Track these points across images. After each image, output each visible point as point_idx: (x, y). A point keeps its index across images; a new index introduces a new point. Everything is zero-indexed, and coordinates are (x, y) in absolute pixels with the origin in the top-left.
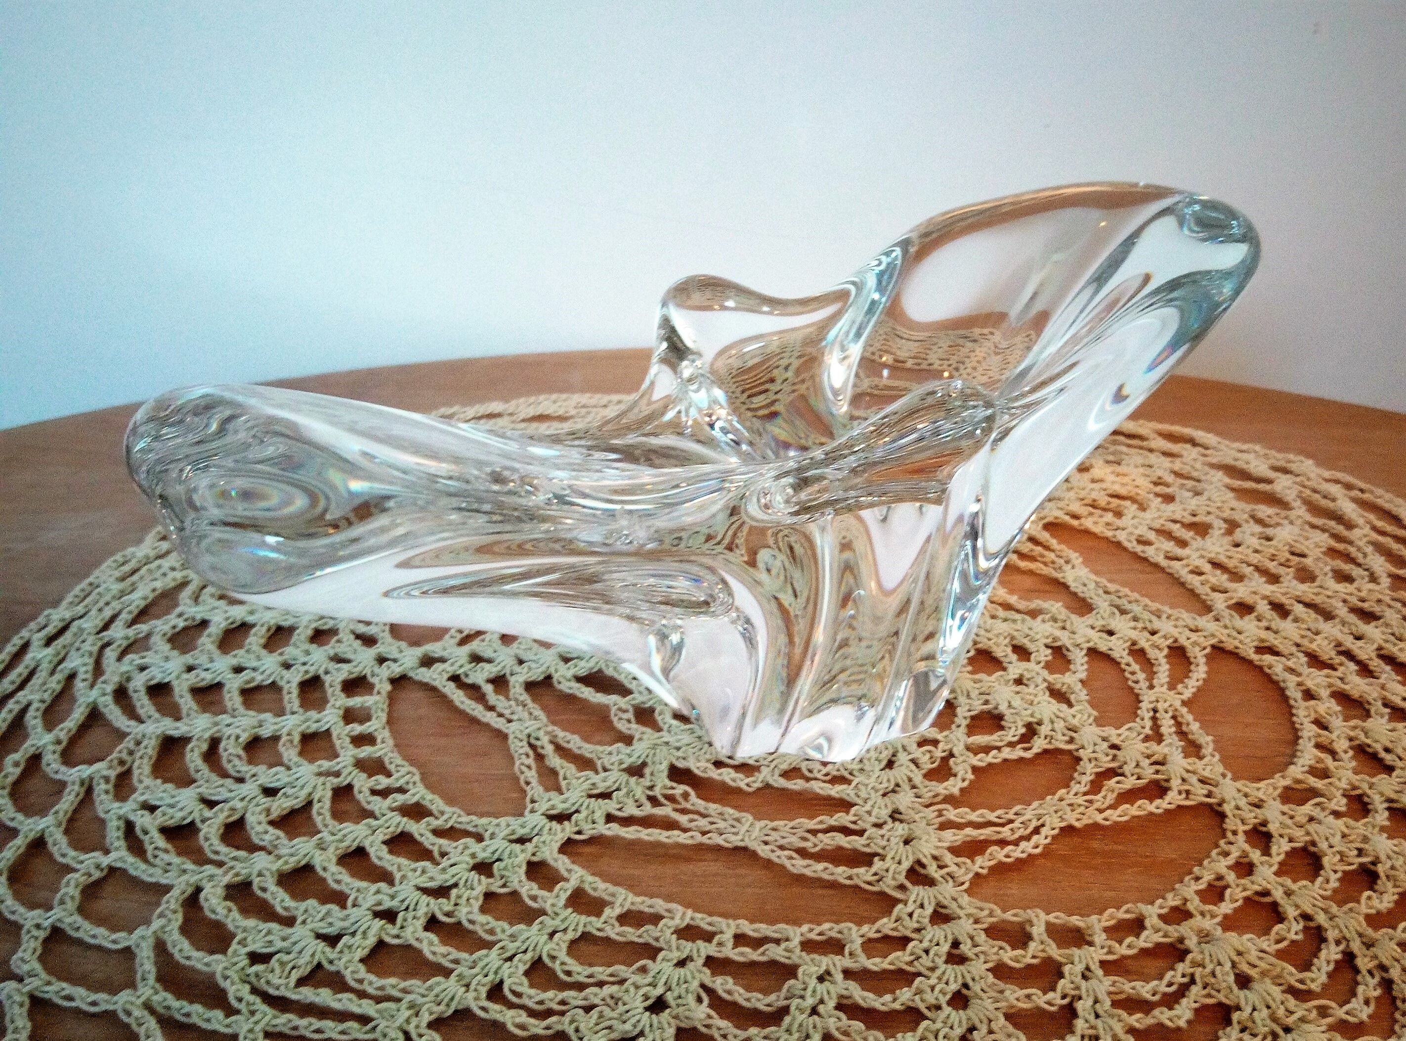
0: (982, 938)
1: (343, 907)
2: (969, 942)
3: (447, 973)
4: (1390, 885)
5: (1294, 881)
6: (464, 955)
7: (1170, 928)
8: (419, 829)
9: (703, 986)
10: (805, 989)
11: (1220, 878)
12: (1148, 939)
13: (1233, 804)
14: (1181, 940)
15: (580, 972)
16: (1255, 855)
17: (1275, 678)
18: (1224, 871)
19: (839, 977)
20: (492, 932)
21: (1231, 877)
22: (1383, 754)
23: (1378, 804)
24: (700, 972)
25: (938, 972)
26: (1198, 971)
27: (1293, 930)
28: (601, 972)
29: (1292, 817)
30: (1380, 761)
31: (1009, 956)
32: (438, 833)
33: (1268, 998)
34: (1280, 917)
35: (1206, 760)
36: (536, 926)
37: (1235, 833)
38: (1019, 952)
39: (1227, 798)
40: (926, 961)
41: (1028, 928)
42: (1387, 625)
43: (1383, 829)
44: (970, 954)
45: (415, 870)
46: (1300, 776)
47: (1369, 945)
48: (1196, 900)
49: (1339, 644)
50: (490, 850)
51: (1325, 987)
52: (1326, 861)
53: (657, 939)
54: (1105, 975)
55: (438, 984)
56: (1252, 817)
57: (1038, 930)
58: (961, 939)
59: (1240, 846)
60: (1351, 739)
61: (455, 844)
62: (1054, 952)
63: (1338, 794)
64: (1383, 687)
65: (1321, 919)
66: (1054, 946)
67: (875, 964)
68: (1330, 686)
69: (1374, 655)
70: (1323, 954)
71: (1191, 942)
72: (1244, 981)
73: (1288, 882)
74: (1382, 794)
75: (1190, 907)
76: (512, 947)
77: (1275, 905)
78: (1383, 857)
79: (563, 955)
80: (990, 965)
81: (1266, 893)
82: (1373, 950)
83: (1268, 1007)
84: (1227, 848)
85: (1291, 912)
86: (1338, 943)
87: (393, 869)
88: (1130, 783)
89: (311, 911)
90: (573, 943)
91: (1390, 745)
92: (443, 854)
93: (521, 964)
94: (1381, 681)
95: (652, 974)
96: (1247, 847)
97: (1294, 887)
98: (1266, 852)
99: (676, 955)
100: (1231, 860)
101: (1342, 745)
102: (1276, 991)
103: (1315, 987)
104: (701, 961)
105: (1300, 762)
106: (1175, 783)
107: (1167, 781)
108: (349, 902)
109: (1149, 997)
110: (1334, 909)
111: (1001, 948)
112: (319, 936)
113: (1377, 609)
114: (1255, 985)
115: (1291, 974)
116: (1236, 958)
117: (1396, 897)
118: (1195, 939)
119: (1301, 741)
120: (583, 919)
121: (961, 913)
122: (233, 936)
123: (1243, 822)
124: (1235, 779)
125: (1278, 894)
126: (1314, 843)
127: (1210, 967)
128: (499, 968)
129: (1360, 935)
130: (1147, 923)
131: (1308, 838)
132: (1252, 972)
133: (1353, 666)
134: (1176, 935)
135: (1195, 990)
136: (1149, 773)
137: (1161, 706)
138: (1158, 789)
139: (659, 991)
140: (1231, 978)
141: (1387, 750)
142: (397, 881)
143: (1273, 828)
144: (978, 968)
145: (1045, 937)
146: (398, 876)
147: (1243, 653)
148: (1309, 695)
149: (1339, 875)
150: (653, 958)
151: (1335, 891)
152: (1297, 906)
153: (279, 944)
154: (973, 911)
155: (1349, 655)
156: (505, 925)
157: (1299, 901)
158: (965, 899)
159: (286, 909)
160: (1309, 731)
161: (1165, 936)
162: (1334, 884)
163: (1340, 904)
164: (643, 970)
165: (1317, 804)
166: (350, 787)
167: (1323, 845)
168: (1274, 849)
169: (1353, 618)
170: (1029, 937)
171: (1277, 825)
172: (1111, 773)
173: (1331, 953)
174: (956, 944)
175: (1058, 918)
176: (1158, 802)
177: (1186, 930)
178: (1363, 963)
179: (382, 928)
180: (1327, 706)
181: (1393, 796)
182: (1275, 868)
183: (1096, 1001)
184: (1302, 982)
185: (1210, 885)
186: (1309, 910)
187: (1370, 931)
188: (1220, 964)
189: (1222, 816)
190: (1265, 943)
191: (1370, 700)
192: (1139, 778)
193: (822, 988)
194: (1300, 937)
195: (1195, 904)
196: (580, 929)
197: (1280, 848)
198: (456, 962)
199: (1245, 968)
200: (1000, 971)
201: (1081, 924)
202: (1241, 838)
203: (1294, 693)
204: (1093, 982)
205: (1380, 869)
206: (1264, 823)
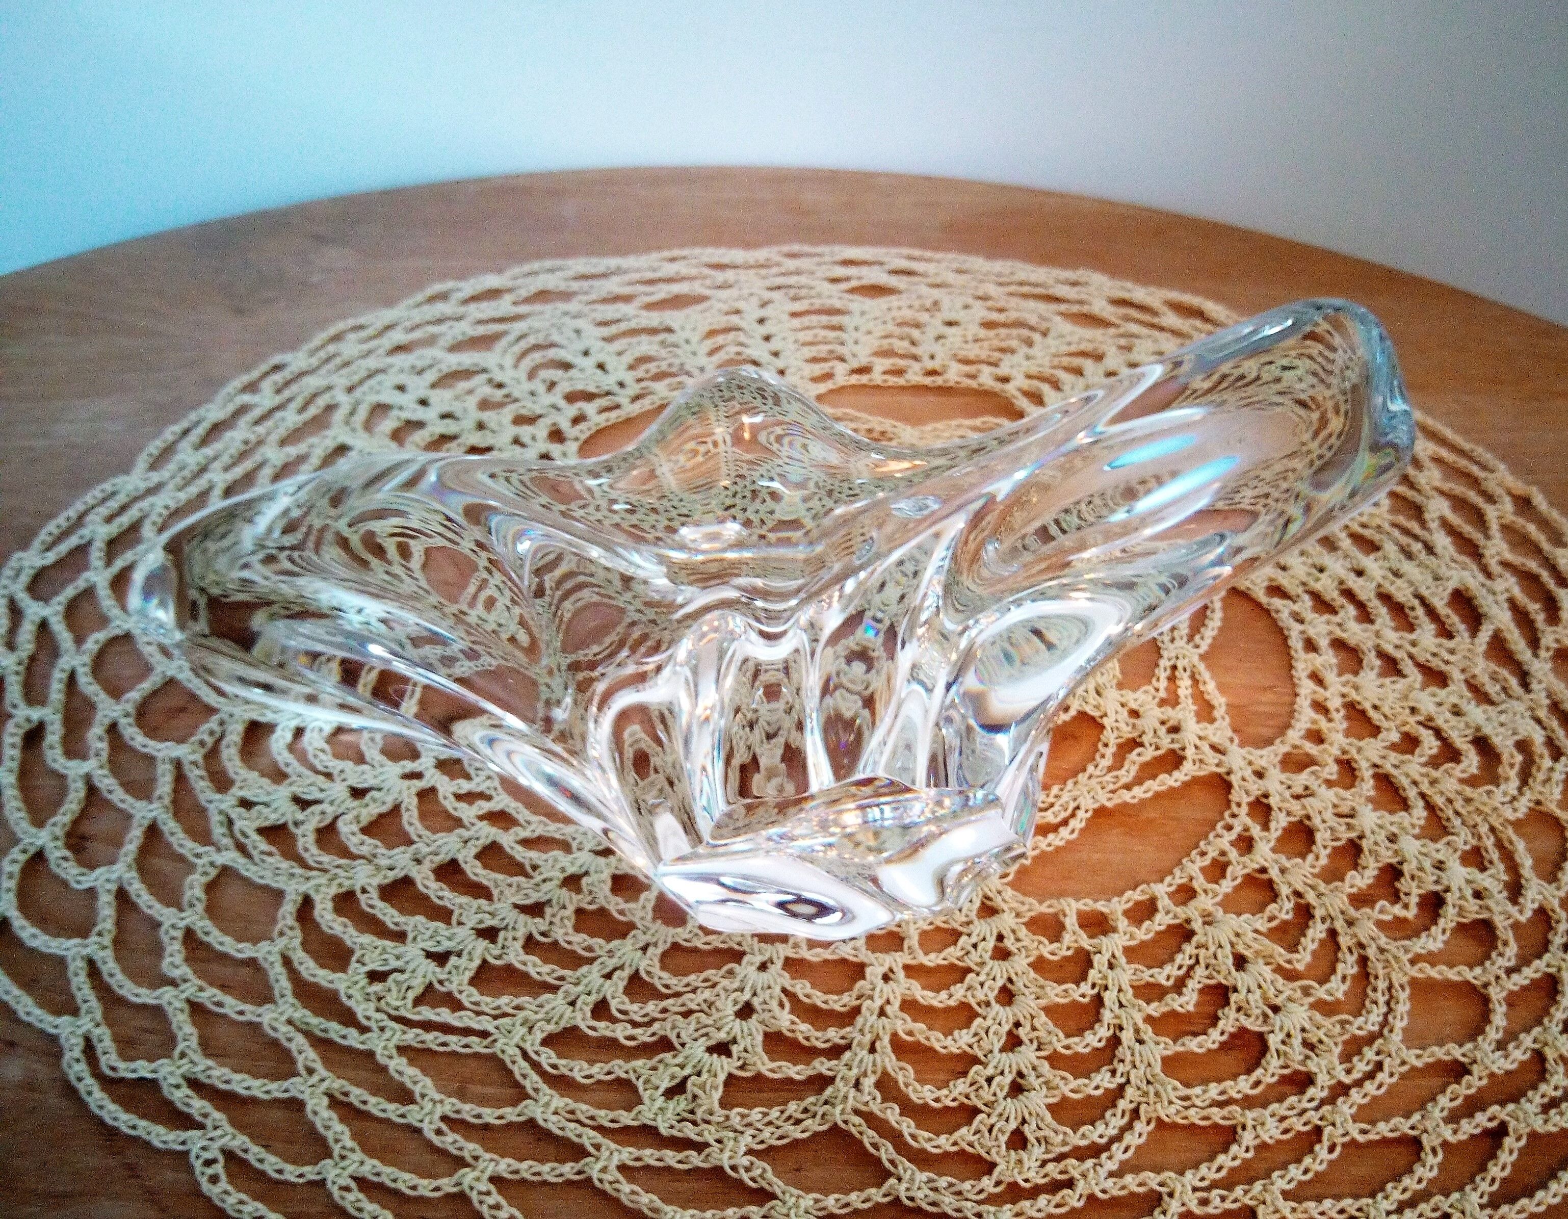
0: (1023, 932)
1: (448, 923)
2: (1012, 937)
3: (554, 989)
4: (1371, 860)
5: (1289, 859)
6: (567, 973)
7: (1179, 910)
8: (507, 839)
9: (784, 990)
10: (873, 989)
11: (1223, 853)
12: (1161, 921)
13: (1240, 774)
14: (1188, 921)
15: (676, 983)
16: (1256, 831)
17: (1280, 624)
18: (1227, 847)
19: (901, 974)
20: (589, 949)
21: (1233, 854)
22: (1371, 713)
23: (1366, 773)
24: (780, 976)
25: (986, 969)
26: (1202, 952)
27: (1284, 910)
28: (693, 979)
29: (1289, 787)
30: (1368, 720)
31: (1047, 949)
32: (526, 843)
33: (1260, 979)
34: (1274, 896)
35: (1216, 724)
36: (629, 940)
37: (1239, 805)
38: (1056, 945)
39: (1235, 768)
40: (974, 956)
41: (1061, 918)
42: (1385, 558)
43: (1369, 799)
44: (1013, 949)
45: (510, 885)
46: (1298, 742)
47: (1350, 923)
48: (1201, 878)
49: (1341, 582)
50: (579, 863)
51: (1309, 967)
52: (1318, 837)
53: (739, 944)
54: (1129, 962)
55: (548, 1002)
56: (1255, 787)
57: (1071, 922)
58: (1005, 933)
59: (1243, 820)
60: (1343, 696)
61: (544, 856)
62: (1085, 942)
63: (1330, 761)
64: (1378, 635)
65: (1311, 897)
66: (1085, 936)
67: (932, 960)
68: (1330, 633)
69: (1372, 595)
70: (1310, 932)
71: (1197, 925)
72: (1240, 962)
73: (1283, 859)
74: (1368, 760)
75: (1195, 885)
76: (611, 963)
77: (1270, 882)
78: (1368, 833)
79: (656, 970)
80: (1031, 959)
81: (1263, 870)
82: (1355, 929)
83: (1260, 987)
84: (1230, 821)
85: (1285, 890)
86: (1323, 920)
87: (490, 884)
88: (1149, 754)
89: (420, 927)
90: (664, 955)
91: (1378, 703)
92: (535, 867)
93: (621, 979)
94: (1376, 627)
95: (739, 978)
96: (1248, 821)
97: (1287, 864)
98: (1266, 827)
99: (758, 959)
100: (1233, 835)
101: (1335, 703)
102: (1267, 971)
103: (1300, 967)
104: (779, 964)
105: (1298, 725)
106: (1190, 753)
107: (1183, 749)
108: (454, 920)
109: (1164, 982)
110: (1322, 887)
111: (1040, 942)
112: (429, 955)
113: (1377, 537)
114: (1249, 966)
115: (1280, 953)
116: (1234, 939)
117: (1376, 872)
118: (1200, 921)
119: (1298, 699)
120: (672, 931)
121: (1005, 907)
122: (351, 952)
123: (1247, 793)
124: (1242, 745)
125: (1274, 873)
126: (1308, 817)
127: (1212, 949)
128: (602, 986)
129: (1343, 913)
130: (1160, 905)
131: (1303, 812)
132: (1247, 953)
133: (1351, 610)
134: (1184, 916)
135: (1200, 971)
136: (1166, 742)
137: (1180, 665)
138: (1174, 760)
139: (746, 996)
140: (1230, 961)
141: (1375, 707)
142: (495, 898)
143: (1273, 801)
144: (1020, 963)
145: (1077, 927)
146: (495, 893)
147: (1254, 596)
148: (1311, 646)
149: (1328, 851)
150: (739, 962)
151: (1324, 868)
152: (1290, 884)
153: (394, 964)
154: (1015, 905)
155: (1349, 594)
156: (601, 941)
157: (1292, 880)
158: (1009, 893)
159: (396, 924)
160: (1307, 687)
161: (1175, 917)
162: (1324, 861)
163: (1327, 882)
164: (731, 972)
165: (1313, 773)
166: (433, 790)
167: (1316, 821)
168: (1273, 825)
169: (1355, 552)
170: (1061, 927)
171: (1278, 798)
172: (1134, 743)
173: (1317, 932)
174: (1000, 938)
175: (1088, 905)
176: (1176, 774)
177: (1192, 911)
178: (1344, 941)
179: (486, 949)
180: (1328, 659)
181: (1378, 761)
182: (1272, 843)
183: (1120, 990)
184: (1289, 962)
185: (1215, 862)
186: (1300, 888)
187: (1352, 911)
188: (1220, 946)
189: (1228, 786)
190: (1261, 923)
191: (1364, 648)
192: (1157, 748)
193: (887, 988)
194: (1289, 917)
195: (1200, 883)
196: (670, 940)
197: (1280, 821)
198: (562, 978)
199: (1241, 949)
200: (1039, 965)
201: (1105, 910)
202: (1244, 809)
203: (1297, 643)
204: (1118, 971)
205: (1365, 844)
206: (1266, 796)
